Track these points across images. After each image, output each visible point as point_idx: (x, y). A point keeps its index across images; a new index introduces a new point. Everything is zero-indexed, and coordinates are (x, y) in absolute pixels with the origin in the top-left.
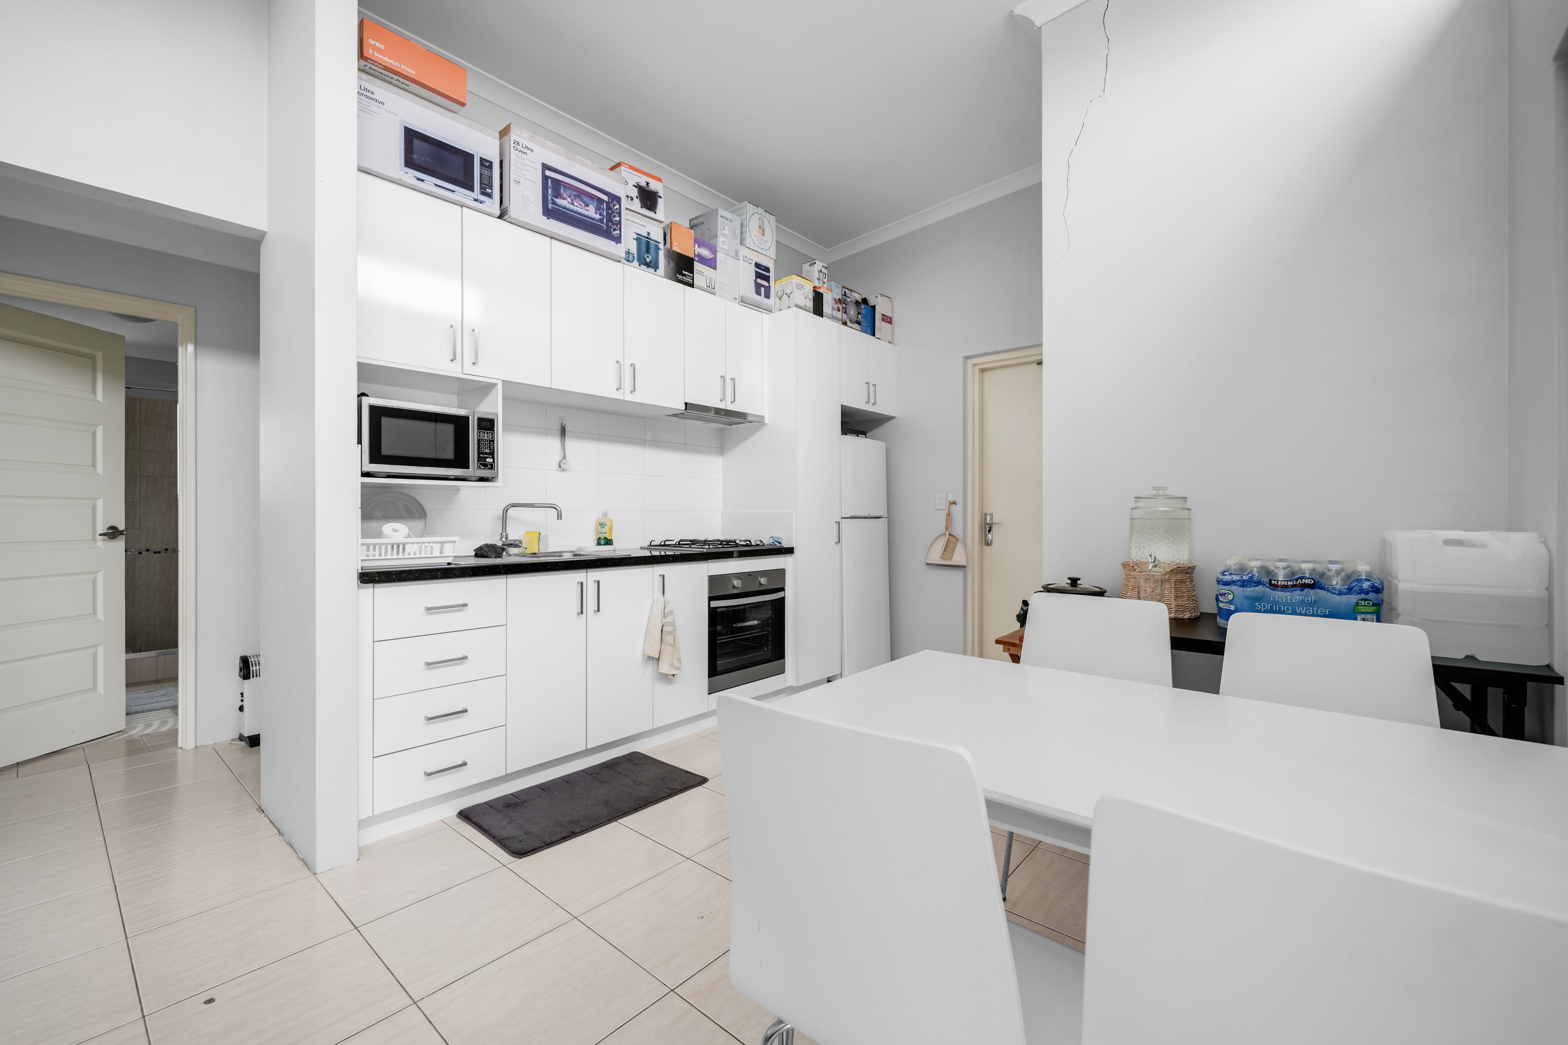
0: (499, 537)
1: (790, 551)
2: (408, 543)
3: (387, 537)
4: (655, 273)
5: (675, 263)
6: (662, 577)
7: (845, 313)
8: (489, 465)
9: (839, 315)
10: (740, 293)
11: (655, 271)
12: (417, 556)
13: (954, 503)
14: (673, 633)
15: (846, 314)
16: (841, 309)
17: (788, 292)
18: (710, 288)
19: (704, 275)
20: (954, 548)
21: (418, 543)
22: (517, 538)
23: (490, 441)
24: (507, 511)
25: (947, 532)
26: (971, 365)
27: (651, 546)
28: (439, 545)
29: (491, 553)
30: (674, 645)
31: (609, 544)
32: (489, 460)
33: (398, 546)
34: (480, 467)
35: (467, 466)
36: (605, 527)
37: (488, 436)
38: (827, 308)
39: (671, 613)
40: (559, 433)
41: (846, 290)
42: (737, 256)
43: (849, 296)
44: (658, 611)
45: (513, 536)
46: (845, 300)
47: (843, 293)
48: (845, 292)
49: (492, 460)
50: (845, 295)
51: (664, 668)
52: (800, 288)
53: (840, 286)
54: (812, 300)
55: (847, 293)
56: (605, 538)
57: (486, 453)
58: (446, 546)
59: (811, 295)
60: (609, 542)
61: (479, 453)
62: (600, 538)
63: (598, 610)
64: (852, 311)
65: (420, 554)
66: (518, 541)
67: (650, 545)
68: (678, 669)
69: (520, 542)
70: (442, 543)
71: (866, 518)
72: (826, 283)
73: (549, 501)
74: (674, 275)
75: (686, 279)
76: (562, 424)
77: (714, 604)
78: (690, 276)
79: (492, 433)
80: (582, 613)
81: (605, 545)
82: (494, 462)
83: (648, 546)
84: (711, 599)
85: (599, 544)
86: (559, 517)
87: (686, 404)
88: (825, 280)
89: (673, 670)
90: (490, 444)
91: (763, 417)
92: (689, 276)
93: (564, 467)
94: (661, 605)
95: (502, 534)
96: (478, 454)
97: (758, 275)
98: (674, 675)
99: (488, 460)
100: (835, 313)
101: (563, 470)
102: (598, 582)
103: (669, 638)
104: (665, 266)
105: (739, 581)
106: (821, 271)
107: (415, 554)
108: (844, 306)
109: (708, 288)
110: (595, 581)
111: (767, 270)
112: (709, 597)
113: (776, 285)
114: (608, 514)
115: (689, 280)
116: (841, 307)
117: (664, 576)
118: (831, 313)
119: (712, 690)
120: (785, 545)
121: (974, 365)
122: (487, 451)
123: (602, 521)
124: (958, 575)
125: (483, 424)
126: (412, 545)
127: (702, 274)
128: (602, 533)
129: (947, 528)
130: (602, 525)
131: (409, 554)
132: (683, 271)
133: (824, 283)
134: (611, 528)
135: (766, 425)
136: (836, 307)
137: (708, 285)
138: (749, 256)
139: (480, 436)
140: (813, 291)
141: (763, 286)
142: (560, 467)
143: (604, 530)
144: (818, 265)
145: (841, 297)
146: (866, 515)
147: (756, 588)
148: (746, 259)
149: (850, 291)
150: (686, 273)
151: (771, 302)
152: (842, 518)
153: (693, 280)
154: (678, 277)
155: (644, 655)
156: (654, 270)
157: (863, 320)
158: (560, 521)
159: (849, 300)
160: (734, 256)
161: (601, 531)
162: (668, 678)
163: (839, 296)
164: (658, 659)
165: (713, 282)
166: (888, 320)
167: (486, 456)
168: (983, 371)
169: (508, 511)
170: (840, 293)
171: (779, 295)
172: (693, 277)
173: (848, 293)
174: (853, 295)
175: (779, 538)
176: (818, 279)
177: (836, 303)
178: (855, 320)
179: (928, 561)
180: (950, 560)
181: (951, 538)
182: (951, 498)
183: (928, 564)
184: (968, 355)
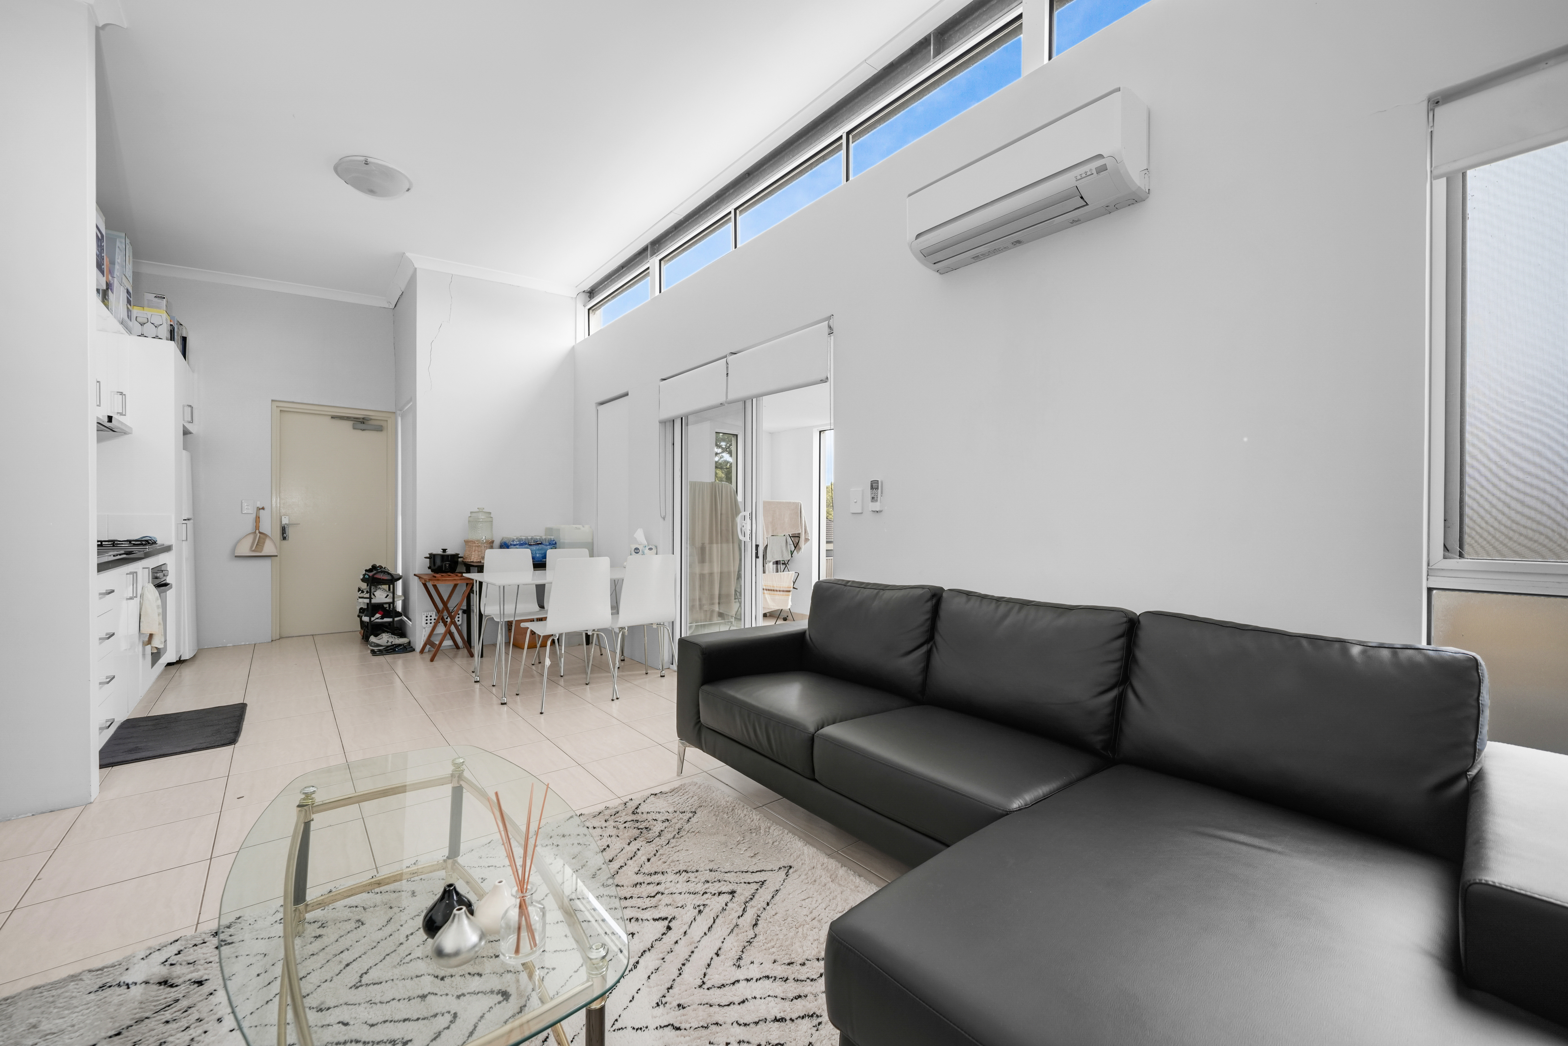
13: (263, 508)
20: (264, 543)
25: (257, 531)
26: (276, 406)
44: (151, 596)
54: (170, 332)
124: (267, 563)
129: (257, 527)
140: (170, 325)
168: (282, 411)
179: (236, 555)
180: (261, 552)
181: (261, 535)
182: (259, 505)
183: (236, 556)
184: (274, 399)
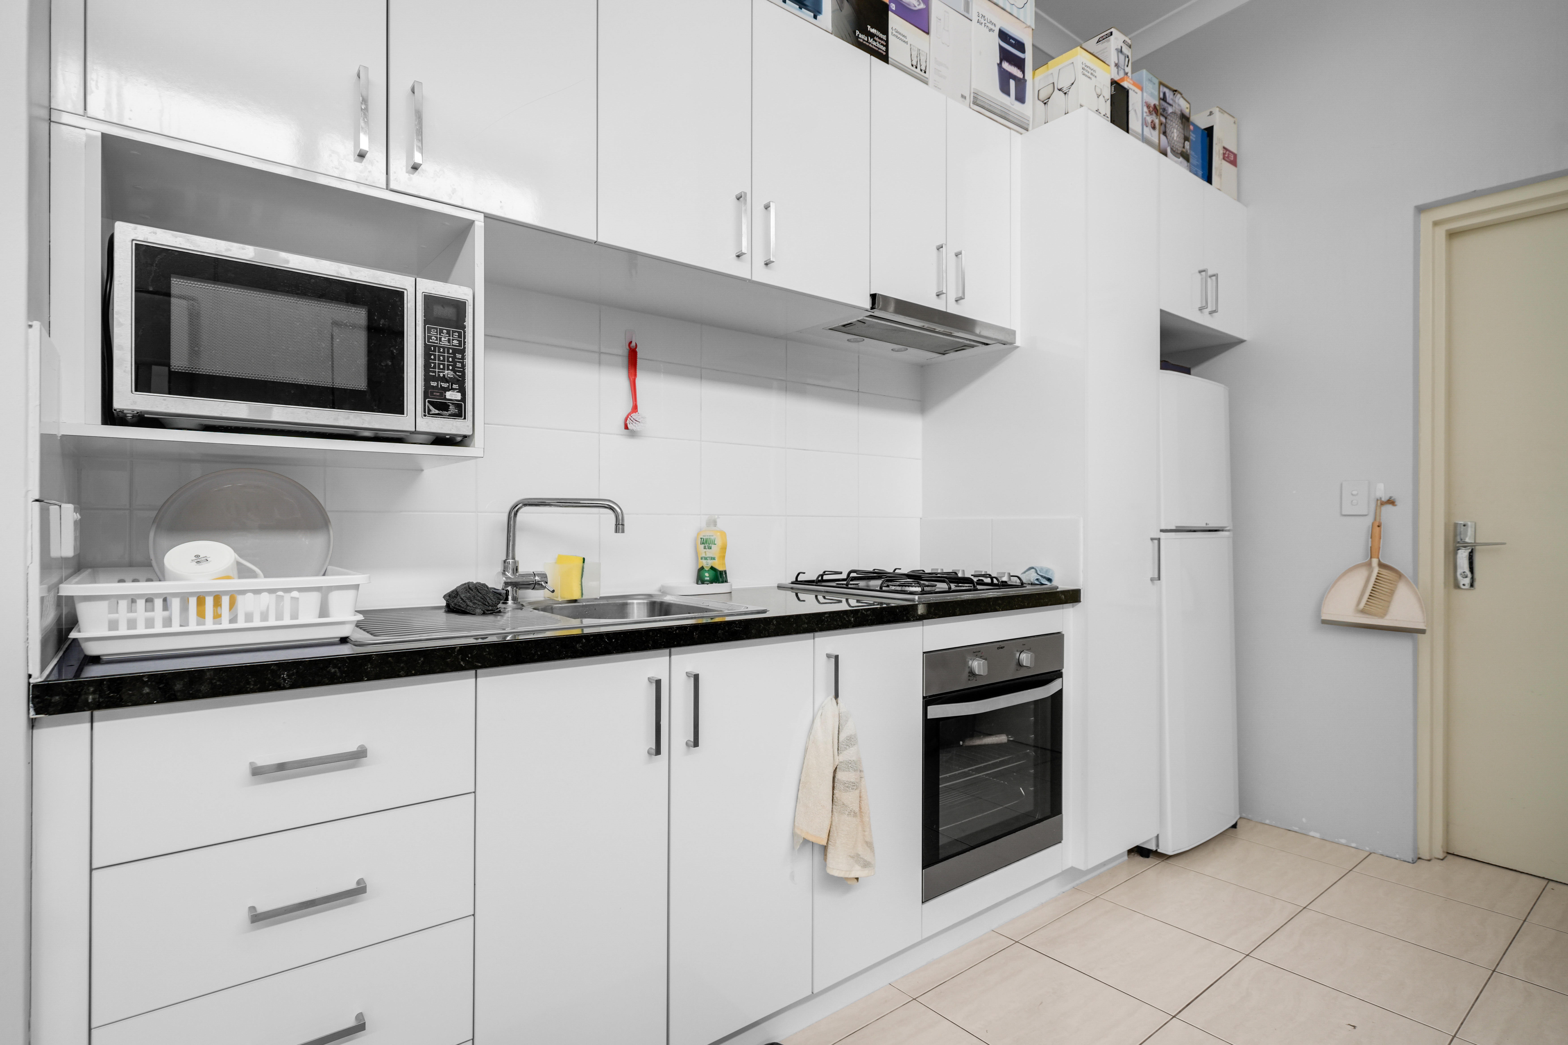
0: (500, 569)
1: (1072, 597)
2: (243, 592)
3: (177, 578)
4: (813, 21)
5: (854, 8)
6: (833, 660)
7: (1165, 133)
8: (451, 407)
9: (1154, 136)
10: (973, 86)
11: (815, 17)
12: (272, 622)
13: (1391, 502)
14: (854, 786)
15: (1166, 136)
16: (1157, 126)
17: (1064, 83)
18: (918, 70)
19: (907, 43)
20: (1392, 592)
21: (271, 591)
22: (538, 569)
23: (455, 351)
24: (516, 514)
25: (1375, 562)
26: (1431, 224)
27: (799, 585)
28: (315, 597)
29: (474, 603)
30: (860, 813)
31: (721, 580)
32: (453, 395)
33: (201, 601)
34: (429, 410)
35: (397, 407)
36: (713, 546)
37: (449, 340)
38: (1135, 121)
39: (852, 741)
40: (625, 360)
41: (1167, 91)
42: (968, 12)
43: (1171, 102)
44: (824, 735)
45: (528, 565)
46: (1164, 110)
47: (1162, 96)
48: (1164, 94)
49: (459, 394)
50: (1164, 99)
51: (838, 865)
52: (1089, 75)
53: (1156, 82)
54: (1109, 101)
55: (1167, 95)
56: (712, 568)
57: (444, 379)
58: (334, 596)
59: (1107, 92)
60: (719, 576)
61: (427, 379)
62: (702, 568)
63: (696, 744)
64: (1176, 133)
65: (279, 617)
66: (539, 575)
67: (797, 582)
68: (866, 865)
69: (544, 576)
70: (325, 592)
71: (1195, 531)
72: (1129, 74)
73: (604, 494)
74: (850, 31)
75: (874, 43)
76: (631, 342)
77: (937, 711)
78: (882, 39)
79: (460, 333)
80: (658, 751)
81: (712, 582)
82: (464, 399)
83: (792, 583)
84: (928, 701)
85: (700, 580)
86: (619, 526)
87: (873, 297)
88: (1128, 70)
89: (857, 867)
90: (454, 358)
91: (1013, 333)
92: (880, 38)
93: (634, 428)
94: (832, 724)
95: (505, 562)
96: (425, 380)
97: (1005, 56)
98: (857, 879)
99: (449, 395)
100: (1148, 131)
101: (633, 434)
102: (696, 678)
103: (847, 798)
104: (833, 12)
105: (982, 662)
106: (1121, 51)
107: (264, 617)
108: (1163, 120)
109: (914, 68)
110: (688, 674)
111: (1020, 46)
112: (924, 698)
113: (1037, 78)
114: (718, 521)
115: (879, 45)
116: (1157, 122)
117: (837, 657)
118: (1140, 132)
119: (930, 893)
120: (1062, 583)
121: (1436, 224)
122: (449, 374)
123: (706, 534)
124: (1401, 647)
125: (439, 311)
126: (257, 596)
127: (903, 38)
128: (706, 559)
129: (1373, 551)
130: (706, 543)
131: (249, 617)
132: (869, 27)
133: (1126, 74)
134: (724, 549)
135: (1018, 350)
136: (1149, 119)
137: (914, 63)
138: (989, 16)
139: (430, 338)
140: (1112, 84)
141: (1014, 78)
142: (626, 427)
143: (709, 553)
144: (1116, 39)
145: (1157, 103)
146: (1201, 524)
147: (1009, 674)
148: (982, 21)
149: (1172, 93)
150: (873, 31)
151: (1027, 109)
152: (1162, 531)
153: (887, 46)
154: (858, 37)
155: (794, 835)
156: (812, 14)
157: (1192, 152)
158: (620, 535)
159: (1170, 110)
160: (962, 11)
161: (704, 555)
162: (843, 884)
163: (1154, 101)
164: (825, 849)
165: (923, 58)
166: (1231, 158)
167: (445, 385)
168: (1452, 235)
169: (519, 514)
170: (1156, 93)
171: (1043, 96)
172: (887, 41)
173: (1169, 95)
174: (1177, 101)
175: (1047, 571)
176: (1117, 65)
177: (1150, 112)
178: (1180, 149)
179: (1324, 617)
180: (1383, 615)
181: (1384, 572)
182: (1381, 491)
183: (1324, 622)
184: (1420, 202)
